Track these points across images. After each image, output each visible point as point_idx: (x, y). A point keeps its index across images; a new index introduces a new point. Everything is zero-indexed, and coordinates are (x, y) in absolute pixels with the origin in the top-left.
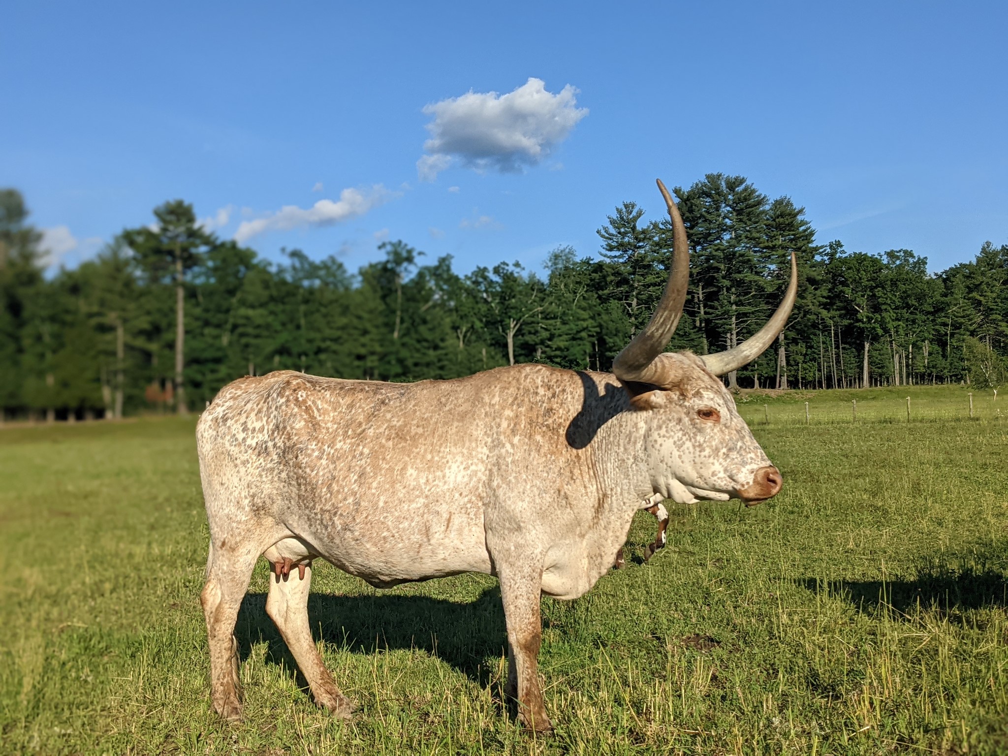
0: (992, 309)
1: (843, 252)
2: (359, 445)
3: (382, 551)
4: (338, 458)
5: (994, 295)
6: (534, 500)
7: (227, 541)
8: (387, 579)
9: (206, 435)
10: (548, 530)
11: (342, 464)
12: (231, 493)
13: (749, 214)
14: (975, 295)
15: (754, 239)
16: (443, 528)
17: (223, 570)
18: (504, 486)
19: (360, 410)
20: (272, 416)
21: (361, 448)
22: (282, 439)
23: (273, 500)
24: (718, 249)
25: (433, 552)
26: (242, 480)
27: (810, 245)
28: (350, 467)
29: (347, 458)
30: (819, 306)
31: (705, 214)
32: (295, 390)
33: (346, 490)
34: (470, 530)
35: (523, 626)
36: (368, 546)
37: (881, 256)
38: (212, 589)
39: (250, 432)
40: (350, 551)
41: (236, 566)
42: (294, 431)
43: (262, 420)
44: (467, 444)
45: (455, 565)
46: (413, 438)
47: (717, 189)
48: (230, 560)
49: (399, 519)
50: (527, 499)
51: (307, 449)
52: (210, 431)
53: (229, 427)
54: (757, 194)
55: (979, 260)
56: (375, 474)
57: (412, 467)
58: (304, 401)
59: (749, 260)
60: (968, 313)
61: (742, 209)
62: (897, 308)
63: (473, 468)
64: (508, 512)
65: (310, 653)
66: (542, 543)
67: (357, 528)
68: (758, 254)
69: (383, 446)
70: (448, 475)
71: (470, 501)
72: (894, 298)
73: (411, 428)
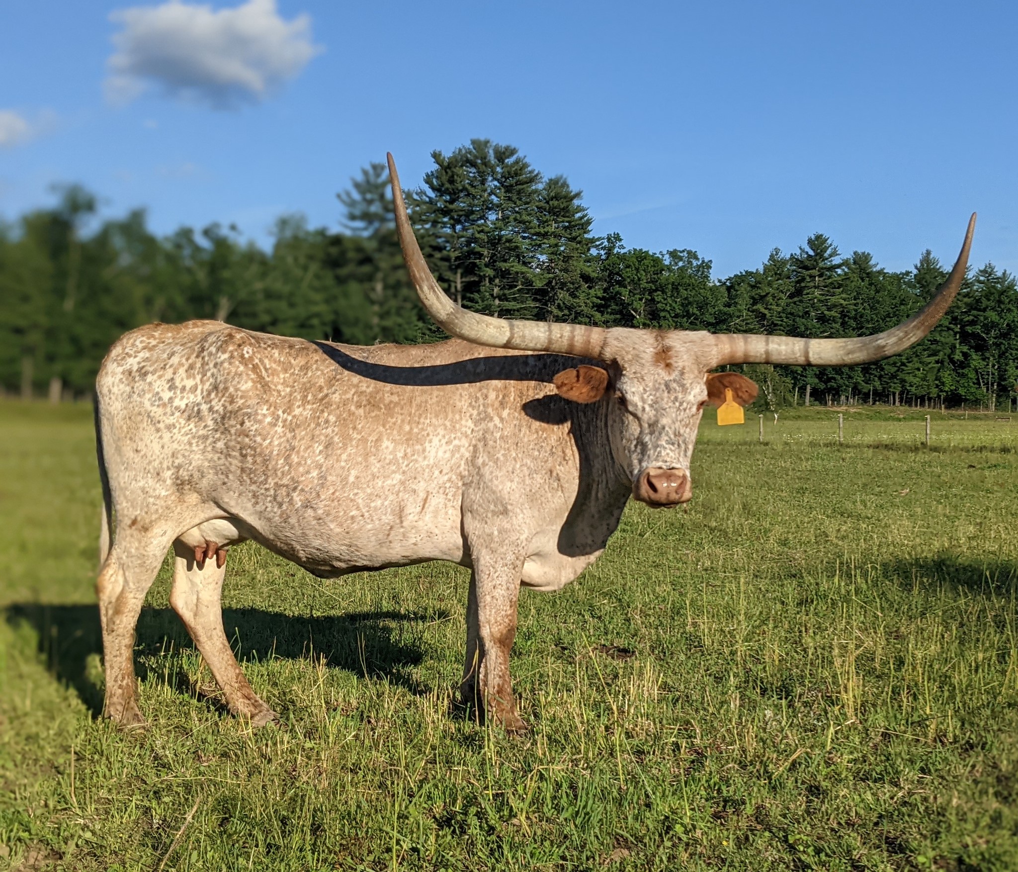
0: (776, 325)
1: (622, 247)
2: (323, 411)
3: (348, 533)
4: (298, 426)
5: (780, 309)
6: (524, 481)
7: (139, 519)
8: (343, 565)
9: (115, 390)
10: (536, 514)
11: (303, 433)
12: (150, 463)
13: (519, 192)
14: (759, 307)
15: (524, 222)
16: (419, 509)
17: (129, 552)
18: (491, 464)
19: (319, 373)
20: (209, 374)
21: (326, 414)
22: (222, 402)
23: (203, 473)
24: (482, 231)
25: (404, 536)
26: (166, 447)
27: (586, 236)
28: (313, 436)
29: (309, 425)
30: (593, 307)
31: (469, 187)
32: (239, 346)
33: (309, 462)
34: (446, 513)
35: (499, 619)
36: (332, 526)
37: (663, 255)
38: (112, 575)
39: (178, 392)
40: (307, 532)
41: (148, 549)
42: (240, 393)
43: (194, 378)
44: (450, 416)
45: (426, 552)
46: (388, 407)
47: (484, 158)
48: (140, 542)
49: (370, 497)
50: (517, 479)
51: (257, 414)
52: (122, 386)
53: (150, 384)
54: (530, 169)
55: (766, 268)
56: (345, 445)
57: (388, 439)
58: (251, 359)
59: (517, 247)
60: (752, 327)
61: (511, 186)
62: (676, 316)
63: (456, 442)
64: (494, 492)
65: (223, 653)
66: (529, 528)
67: (321, 505)
68: (527, 241)
69: (351, 414)
70: (428, 449)
71: (449, 480)
72: (674, 305)
73: (384, 395)
